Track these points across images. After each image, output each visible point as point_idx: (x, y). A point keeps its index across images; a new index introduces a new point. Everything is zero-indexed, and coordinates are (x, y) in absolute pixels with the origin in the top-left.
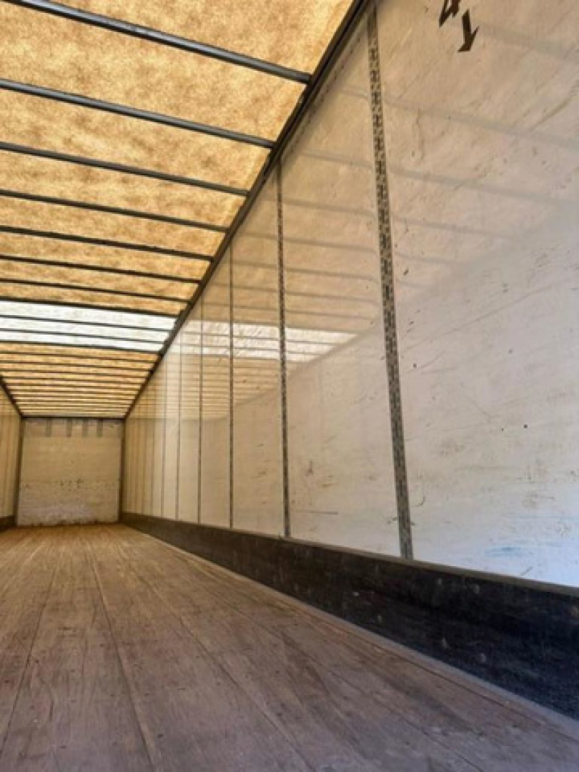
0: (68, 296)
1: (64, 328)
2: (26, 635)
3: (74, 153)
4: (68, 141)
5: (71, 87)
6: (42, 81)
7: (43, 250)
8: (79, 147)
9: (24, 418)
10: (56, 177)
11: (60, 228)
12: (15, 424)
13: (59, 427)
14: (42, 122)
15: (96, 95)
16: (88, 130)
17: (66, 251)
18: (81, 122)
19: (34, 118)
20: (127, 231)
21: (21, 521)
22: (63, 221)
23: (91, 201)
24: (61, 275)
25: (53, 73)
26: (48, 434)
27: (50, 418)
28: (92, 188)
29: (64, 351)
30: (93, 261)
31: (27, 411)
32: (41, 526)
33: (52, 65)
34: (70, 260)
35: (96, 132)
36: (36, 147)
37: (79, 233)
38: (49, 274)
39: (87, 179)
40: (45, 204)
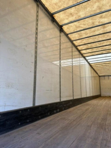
0: (104, 52)
1: (104, 58)
2: (105, 119)
3: (100, 24)
4: (99, 22)
5: (98, 11)
6: (92, 13)
7: (98, 44)
8: (102, 22)
9: (99, 76)
10: (98, 30)
11: (100, 39)
12: (98, 77)
13: (106, 78)
14: (94, 21)
15: (103, 10)
16: (103, 18)
17: (102, 43)
18: (101, 17)
19: (92, 21)
21: (102, 95)
22: (101, 38)
23: (106, 32)
24: (102, 48)
25: (94, 11)
26: (105, 79)
27: (104, 76)
28: (106, 29)
29: (105, 63)
32: (106, 97)
33: (94, 9)
34: (103, 45)
35: (104, 18)
36: (94, 26)
37: (104, 39)
38: (100, 49)
39: (104, 28)
40: (97, 36)
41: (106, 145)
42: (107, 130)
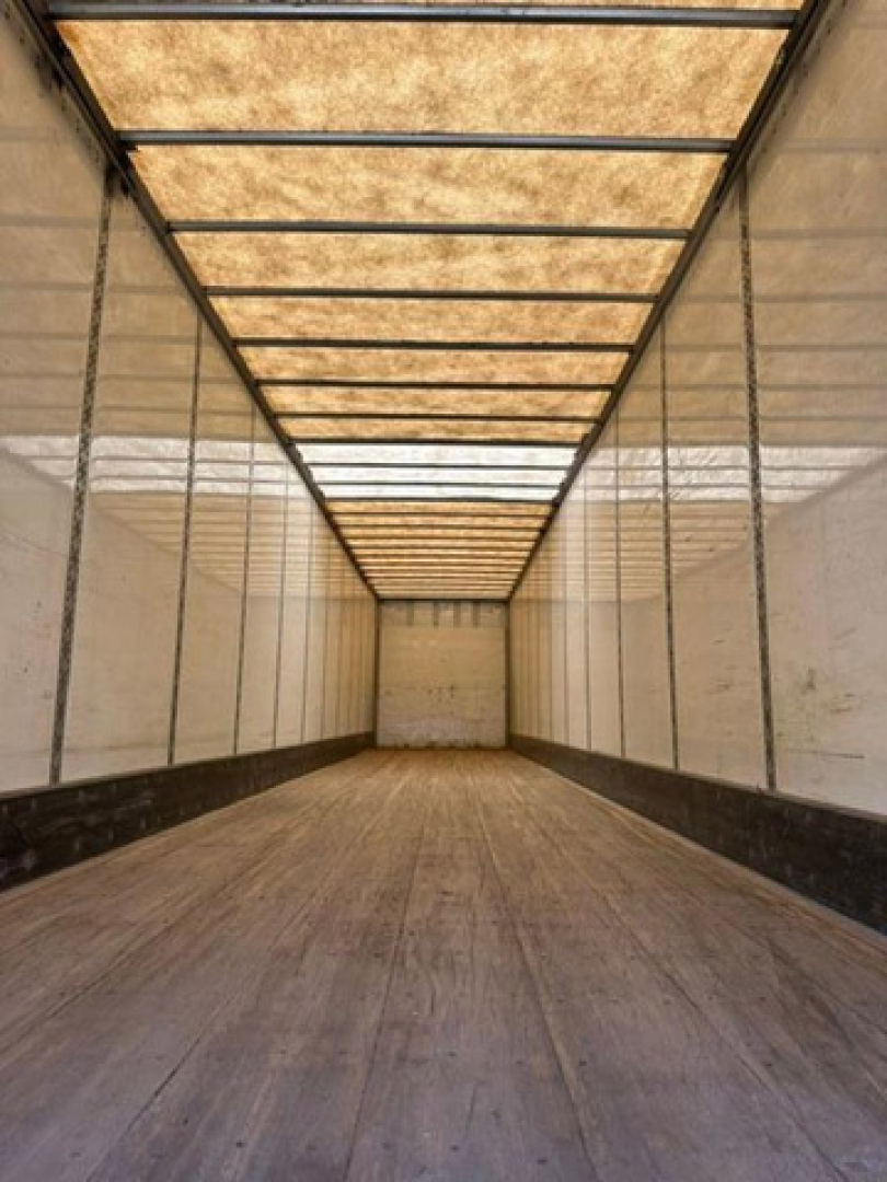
0: (428, 429)
1: (425, 475)
2: (396, 896)
3: (428, 220)
4: (419, 204)
5: (421, 123)
6: (384, 123)
7: (391, 365)
8: (435, 210)
9: (380, 601)
10: (406, 258)
11: (415, 332)
12: (370, 608)
13: (423, 613)
14: (387, 183)
15: (456, 127)
16: (446, 181)
17: (424, 366)
18: (436, 172)
19: (375, 179)
20: (505, 325)
21: (382, 740)
22: (417, 322)
23: (455, 287)
24: (418, 401)
25: (397, 108)
26: (410, 623)
27: (411, 601)
28: (455, 266)
29: (426, 509)
30: (459, 375)
31: (384, 591)
32: (407, 747)
33: (394, 96)
34: (428, 378)
35: (457, 182)
36: (380, 220)
37: (438, 337)
38: (403, 402)
39: (447, 254)
40: (393, 302)
41: (402, 1059)
42: (411, 962)
